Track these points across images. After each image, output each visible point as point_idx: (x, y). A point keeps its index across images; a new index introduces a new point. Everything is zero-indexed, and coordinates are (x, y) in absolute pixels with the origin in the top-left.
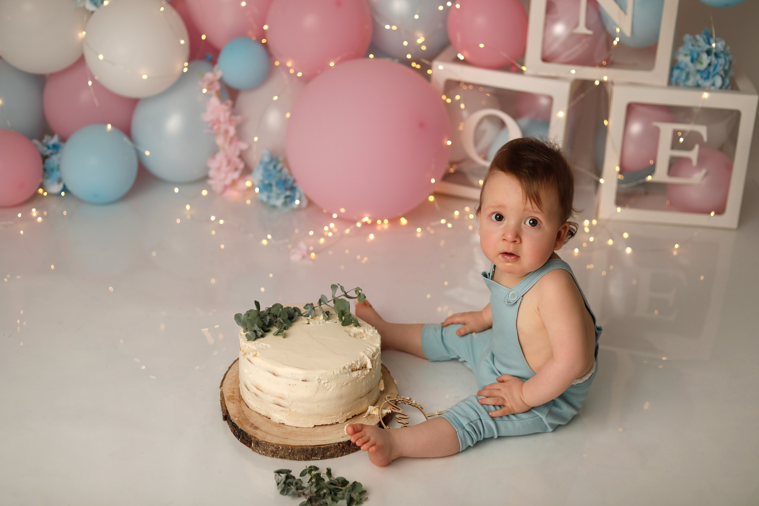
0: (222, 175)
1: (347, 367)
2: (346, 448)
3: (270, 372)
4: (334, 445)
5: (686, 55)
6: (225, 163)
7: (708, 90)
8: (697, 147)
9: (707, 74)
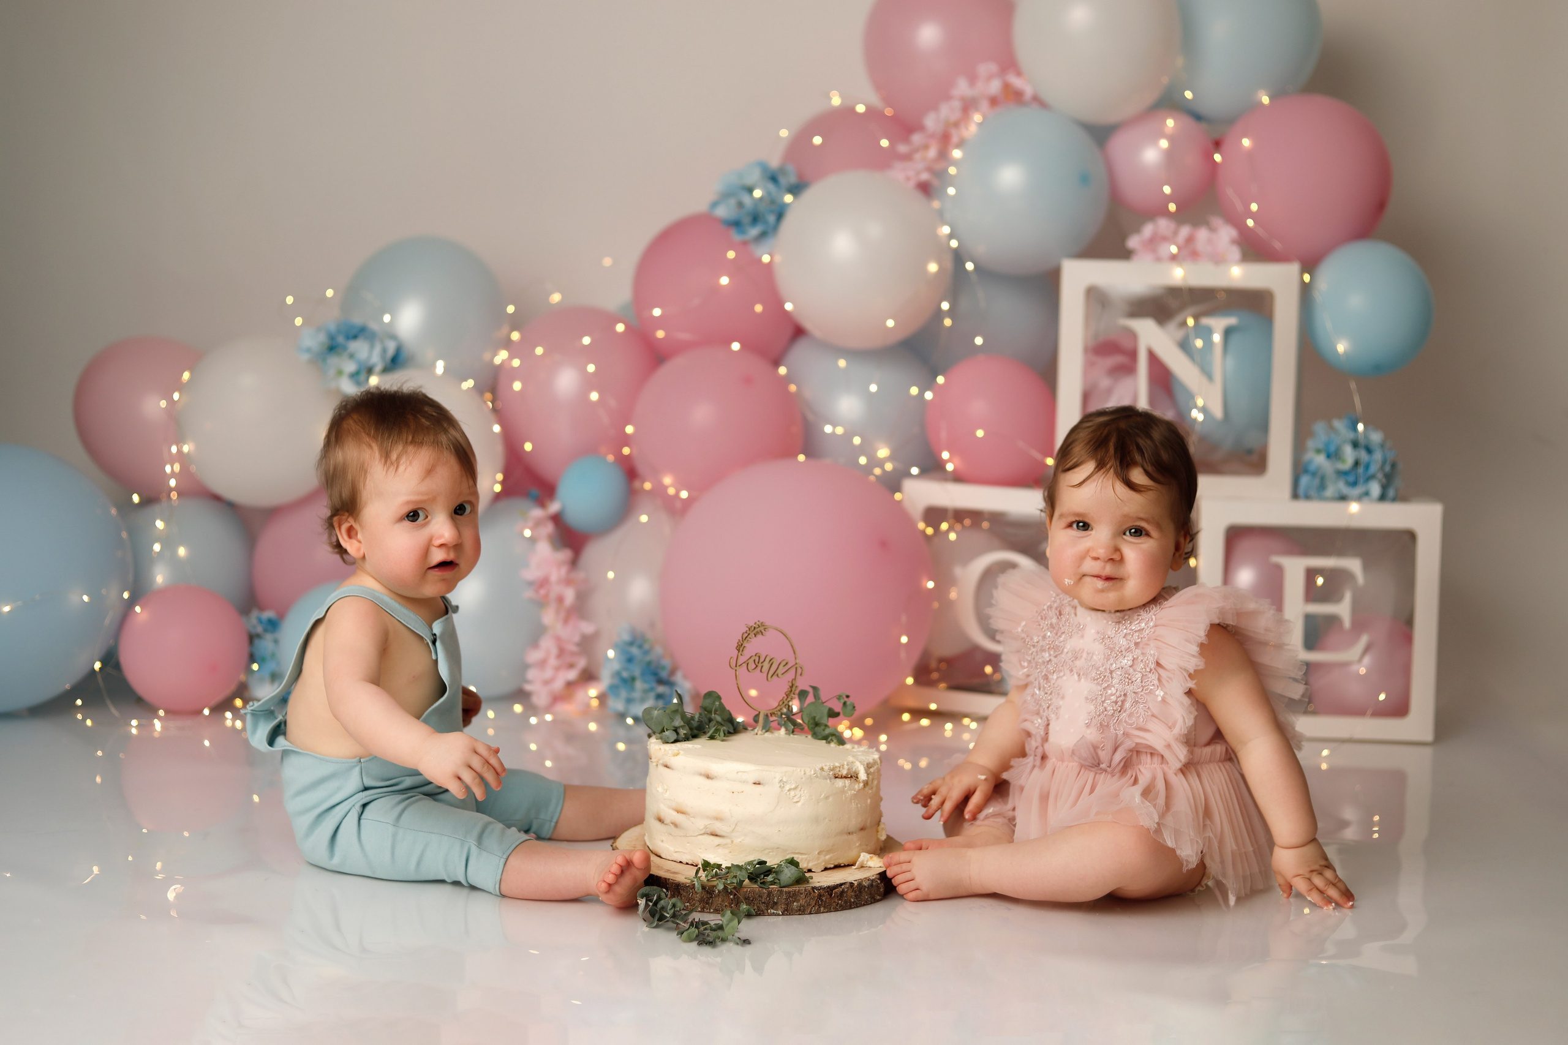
0: (548, 673)
1: (826, 768)
2: (824, 898)
3: (701, 774)
4: (805, 890)
5: (1318, 451)
6: (554, 651)
7: (1359, 499)
8: (1348, 597)
9: (1355, 476)
